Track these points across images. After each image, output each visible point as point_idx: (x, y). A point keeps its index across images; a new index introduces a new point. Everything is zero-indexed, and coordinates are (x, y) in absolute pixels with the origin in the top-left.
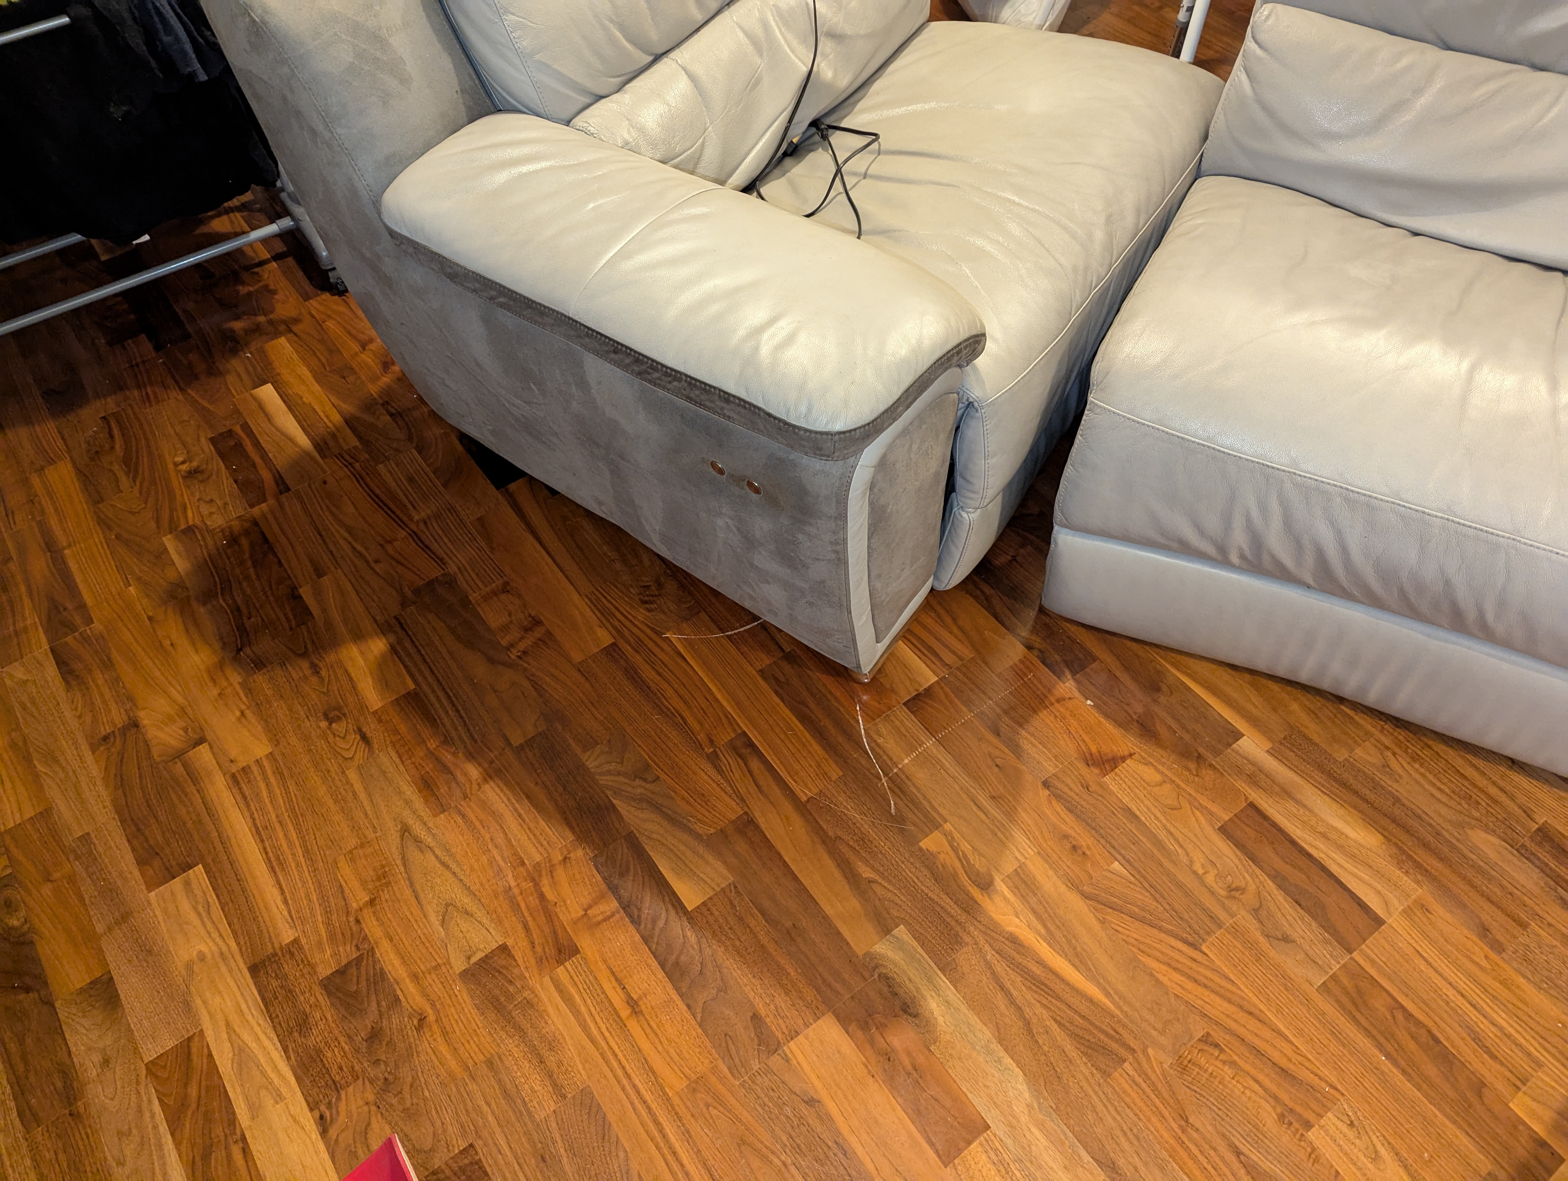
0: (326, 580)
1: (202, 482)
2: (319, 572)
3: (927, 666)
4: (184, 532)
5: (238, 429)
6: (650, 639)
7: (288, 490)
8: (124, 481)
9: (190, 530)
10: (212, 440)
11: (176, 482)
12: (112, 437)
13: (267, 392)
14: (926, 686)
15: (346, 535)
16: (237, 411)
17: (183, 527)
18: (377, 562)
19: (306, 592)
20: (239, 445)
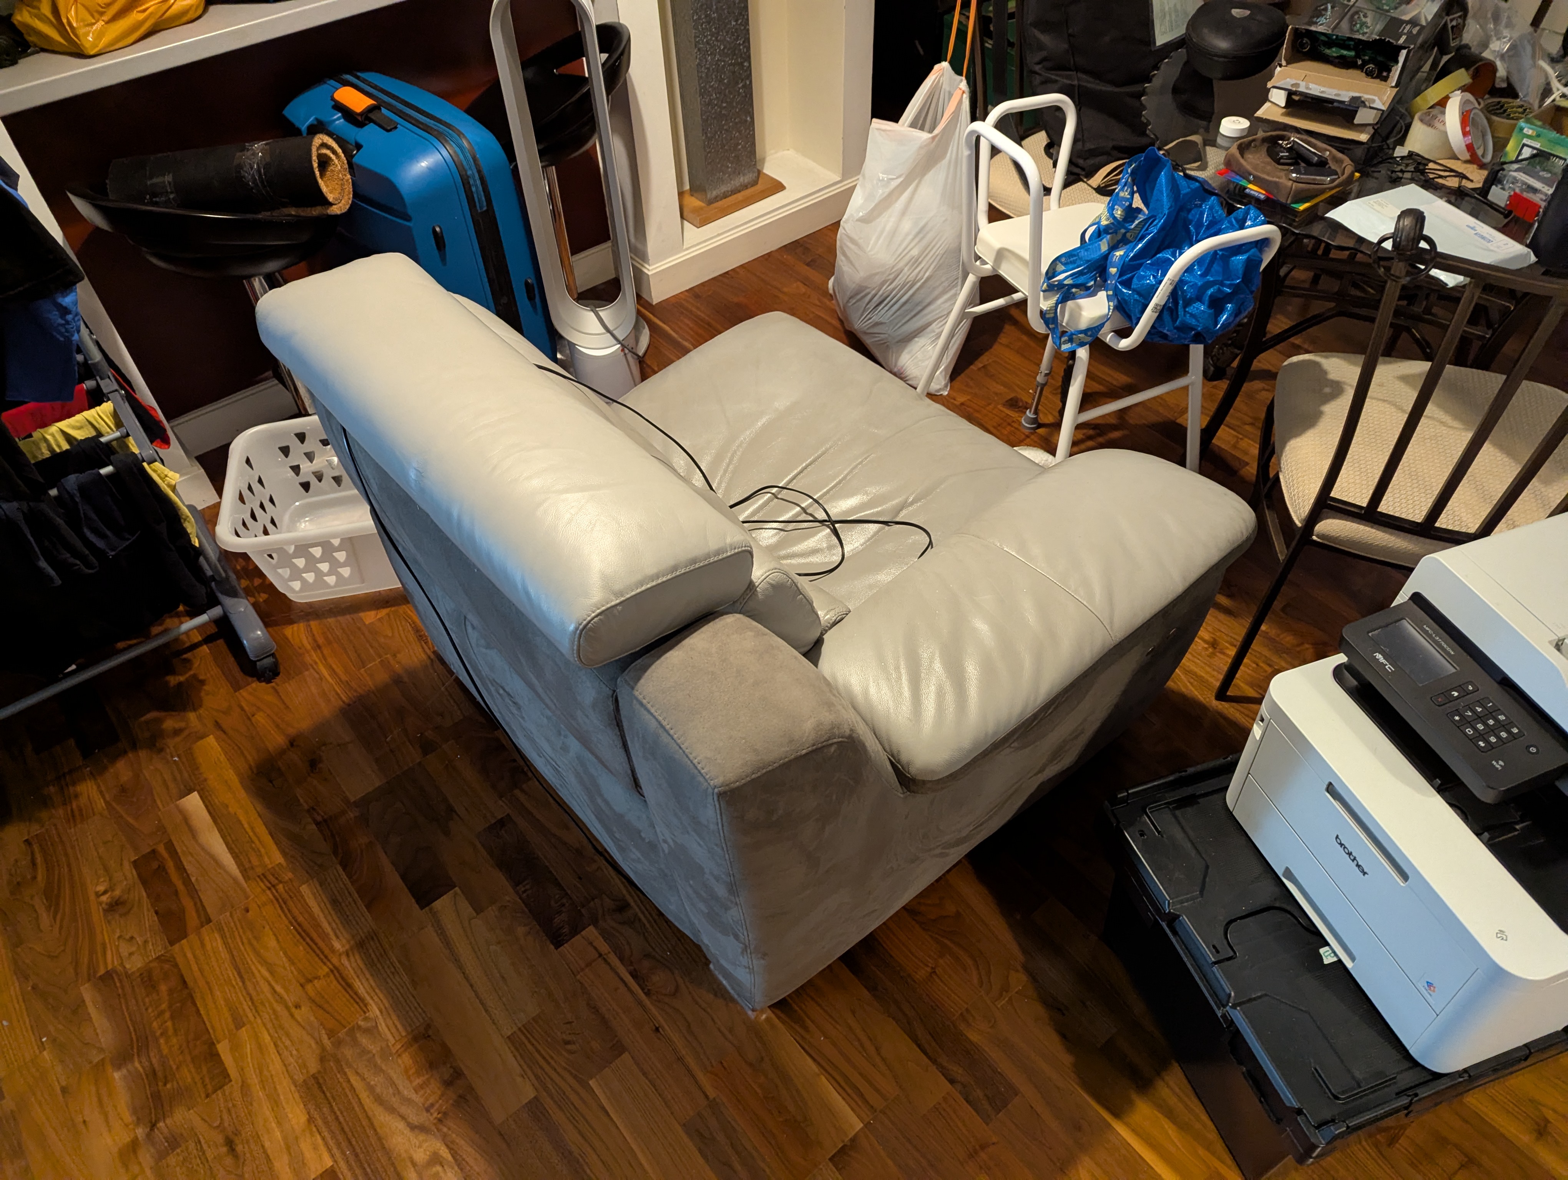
0: (244, 1033)
1: (121, 915)
2: (239, 1023)
3: (853, 1109)
4: (101, 978)
5: (161, 849)
6: (573, 1090)
7: (209, 921)
8: (45, 919)
9: (108, 976)
10: (135, 864)
11: (97, 915)
12: (34, 863)
13: (193, 802)
14: (851, 1134)
15: (266, 974)
16: (162, 829)
17: (102, 971)
18: (297, 1006)
19: (223, 1049)
20: (162, 868)
